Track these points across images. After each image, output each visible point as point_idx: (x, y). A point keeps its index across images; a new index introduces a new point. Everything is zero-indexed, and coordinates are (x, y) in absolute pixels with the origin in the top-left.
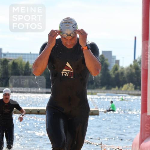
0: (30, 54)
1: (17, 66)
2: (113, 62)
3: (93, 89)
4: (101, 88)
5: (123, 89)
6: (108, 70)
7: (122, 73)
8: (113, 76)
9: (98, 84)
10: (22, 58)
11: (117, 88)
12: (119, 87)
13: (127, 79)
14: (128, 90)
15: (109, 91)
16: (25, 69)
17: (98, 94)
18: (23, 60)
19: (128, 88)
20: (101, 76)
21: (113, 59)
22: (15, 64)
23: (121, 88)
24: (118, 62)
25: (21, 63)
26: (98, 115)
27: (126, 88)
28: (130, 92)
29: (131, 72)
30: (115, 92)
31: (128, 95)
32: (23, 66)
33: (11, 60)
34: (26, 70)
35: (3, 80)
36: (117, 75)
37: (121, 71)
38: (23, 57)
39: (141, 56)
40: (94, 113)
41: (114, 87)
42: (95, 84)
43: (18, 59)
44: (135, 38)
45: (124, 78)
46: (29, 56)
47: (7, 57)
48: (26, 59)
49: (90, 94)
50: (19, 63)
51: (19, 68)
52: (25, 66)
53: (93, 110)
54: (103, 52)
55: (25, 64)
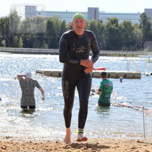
0: (67, 12)
1: (53, 25)
3: (135, 50)
9: (139, 45)
16: (61, 29)
17: (139, 56)
18: (59, 19)
20: (143, 36)
22: (50, 23)
25: (57, 22)
32: (59, 25)
34: (63, 29)
35: (38, 40)
38: (59, 15)
40: (136, 76)
42: (136, 45)
43: (53, 18)
46: (66, 14)
48: (62, 18)
49: (131, 56)
50: (54, 22)
51: (55, 27)
52: (61, 25)
53: (135, 72)
54: (146, 10)
55: (61, 23)
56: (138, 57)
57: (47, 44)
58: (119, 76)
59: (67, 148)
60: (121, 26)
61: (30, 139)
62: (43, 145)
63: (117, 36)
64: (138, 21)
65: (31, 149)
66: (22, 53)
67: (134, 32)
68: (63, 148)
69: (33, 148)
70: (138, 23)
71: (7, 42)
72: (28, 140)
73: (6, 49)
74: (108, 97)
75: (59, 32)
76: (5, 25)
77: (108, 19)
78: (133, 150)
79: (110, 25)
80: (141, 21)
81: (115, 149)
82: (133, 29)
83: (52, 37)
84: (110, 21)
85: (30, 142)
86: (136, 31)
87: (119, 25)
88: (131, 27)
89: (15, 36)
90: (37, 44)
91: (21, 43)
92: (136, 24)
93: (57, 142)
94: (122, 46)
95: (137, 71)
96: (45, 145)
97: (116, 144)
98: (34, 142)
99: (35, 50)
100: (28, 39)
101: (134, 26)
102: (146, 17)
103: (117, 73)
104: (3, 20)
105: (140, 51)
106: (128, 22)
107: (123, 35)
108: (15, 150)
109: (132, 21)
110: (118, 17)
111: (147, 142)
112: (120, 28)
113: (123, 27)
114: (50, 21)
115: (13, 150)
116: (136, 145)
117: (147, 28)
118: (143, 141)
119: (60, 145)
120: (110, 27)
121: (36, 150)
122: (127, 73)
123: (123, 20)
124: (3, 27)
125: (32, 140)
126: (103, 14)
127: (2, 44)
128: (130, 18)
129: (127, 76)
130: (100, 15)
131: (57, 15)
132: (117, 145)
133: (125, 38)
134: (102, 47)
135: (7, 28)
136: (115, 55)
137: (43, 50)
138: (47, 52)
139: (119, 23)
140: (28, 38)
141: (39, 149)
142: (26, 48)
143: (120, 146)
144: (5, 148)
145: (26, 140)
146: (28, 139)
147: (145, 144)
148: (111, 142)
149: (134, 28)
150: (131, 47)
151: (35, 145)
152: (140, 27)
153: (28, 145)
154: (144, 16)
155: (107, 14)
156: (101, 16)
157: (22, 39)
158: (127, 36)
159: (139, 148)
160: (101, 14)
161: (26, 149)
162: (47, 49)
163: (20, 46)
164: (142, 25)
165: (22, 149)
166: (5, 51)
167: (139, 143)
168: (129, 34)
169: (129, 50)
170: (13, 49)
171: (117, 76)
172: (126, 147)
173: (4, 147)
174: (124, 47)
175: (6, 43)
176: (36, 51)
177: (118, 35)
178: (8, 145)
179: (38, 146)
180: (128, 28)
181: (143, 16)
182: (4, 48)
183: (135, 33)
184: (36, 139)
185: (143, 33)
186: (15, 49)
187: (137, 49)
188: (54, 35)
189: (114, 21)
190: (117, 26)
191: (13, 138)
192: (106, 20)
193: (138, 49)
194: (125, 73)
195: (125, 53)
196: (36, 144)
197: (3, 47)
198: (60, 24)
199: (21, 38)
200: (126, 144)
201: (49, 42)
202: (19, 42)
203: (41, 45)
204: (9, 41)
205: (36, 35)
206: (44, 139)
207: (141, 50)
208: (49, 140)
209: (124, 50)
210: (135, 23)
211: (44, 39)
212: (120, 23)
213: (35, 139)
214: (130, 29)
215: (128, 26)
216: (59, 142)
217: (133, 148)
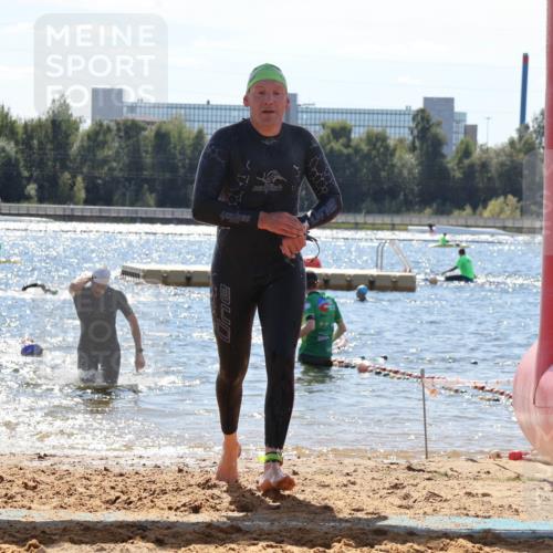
0: (208, 106)
1: (170, 143)
2: (457, 133)
3: (398, 212)
4: (421, 211)
5: (486, 214)
6: (443, 156)
7: (484, 166)
8: (458, 174)
9: (410, 197)
10: (183, 117)
11: (468, 209)
12: (475, 208)
13: (497, 184)
14: (502, 216)
15: (443, 219)
16: (193, 152)
17: (410, 227)
18: (188, 124)
19: (502, 211)
20: (419, 173)
21: (458, 122)
22: (162, 137)
23: (480, 208)
24: (471, 131)
25: (180, 133)
26: (412, 289)
27: (497, 209)
28: (509, 224)
29: (512, 161)
30: (462, 222)
31: (501, 232)
32: (187, 142)
33: (152, 123)
35: (127, 184)
36: (470, 172)
37: (480, 159)
38: (185, 115)
39: (542, 114)
40: (400, 284)
41: (462, 208)
42: (402, 197)
43: (171, 122)
44: (526, 58)
45: (489, 179)
46: (205, 111)
47: (138, 117)
48: (194, 121)
49: (388, 230)
50: (174, 134)
51: (175, 147)
52: (191, 141)
53: (398, 274)
54: (427, 100)
55: (192, 136)
56: (406, 230)
57: (153, 195)
58: (354, 283)
59: (210, 487)
60: (358, 145)
61: (104, 462)
62: (141, 478)
63: (348, 172)
64: (407, 130)
65: (108, 490)
66: (82, 219)
67: (395, 160)
68: (199, 485)
69: (113, 488)
70: (406, 136)
71: (40, 189)
72: (100, 465)
73: (38, 209)
74: (325, 341)
75: (187, 161)
76: (35, 142)
77: (324, 126)
78: (396, 491)
79: (329, 142)
80: (415, 132)
81: (344, 488)
82: (392, 155)
83: (168, 175)
84: (329, 131)
85: (106, 469)
86: (401, 158)
87: (353, 144)
88: (387, 148)
89: (62, 173)
90: (124, 195)
91: (79, 190)
92: (401, 141)
93: (180, 471)
94: (363, 201)
95: (405, 271)
96: (147, 479)
97: (348, 474)
98: (117, 470)
99: (119, 211)
100: (100, 181)
101: (396, 145)
102: (428, 121)
103: (349, 276)
104: (29, 128)
105: (412, 214)
106: (378, 134)
107: (365, 170)
108: (62, 492)
109: (388, 130)
110: (350, 121)
111: (433, 469)
112: (357, 150)
113: (365, 148)
114: (163, 130)
115: (58, 493)
116: (401, 476)
117: (430, 149)
118: (423, 467)
119: (189, 478)
120: (328, 147)
121: (122, 492)
122: (378, 276)
123: (366, 129)
124: (30, 147)
125: (110, 463)
126: (308, 111)
127: (26, 193)
128: (384, 124)
129: (377, 284)
130: (300, 115)
131: (181, 115)
132: (349, 478)
133: (370, 178)
134: (306, 203)
135: (40, 149)
136: (346, 226)
137: (142, 211)
138: (152, 216)
139: (353, 136)
140: (100, 178)
141: (130, 489)
142: (94, 205)
143: (358, 481)
144: (35, 487)
145: (94, 463)
146: (99, 462)
147: (427, 476)
148: (334, 468)
149: (395, 150)
150: (387, 203)
151: (120, 479)
152: (413, 149)
153: (100, 478)
154: (423, 118)
155: (321, 111)
156: (305, 116)
157: (84, 180)
158: (375, 172)
159: (413, 485)
160: (302, 112)
161: (93, 489)
162: (154, 209)
163: (76, 200)
164: (417, 144)
165: (82, 490)
166: (34, 213)
167: (411, 473)
168: (380, 166)
169: (381, 212)
170: (58, 209)
171: (347, 284)
172: (375, 485)
173: (31, 484)
174: (368, 203)
175: (37, 191)
176: (121, 215)
177: (352, 169)
178: (43, 478)
179: (128, 480)
180: (378, 150)
181: (419, 117)
182: (33, 206)
183: (399, 164)
184: (122, 461)
185: (420, 164)
186: (64, 209)
187: (404, 209)
188: (174, 169)
189: (341, 132)
190: (347, 145)
191: (56, 458)
192: (317, 127)
193: (408, 210)
194: (372, 276)
195: (370, 219)
196: (121, 475)
197: (30, 203)
198: (189, 139)
199: (79, 179)
200: (376, 475)
201: (159, 188)
202: (75, 188)
203: (137, 195)
204: (46, 184)
205: (121, 170)
206: (143, 461)
207: (414, 211)
208: (159, 463)
209: (369, 212)
210: (397, 137)
211: (146, 181)
212: (357, 136)
213: (118, 460)
214: (385, 154)
215: (379, 144)
216: (185, 469)
217: (396, 487)
